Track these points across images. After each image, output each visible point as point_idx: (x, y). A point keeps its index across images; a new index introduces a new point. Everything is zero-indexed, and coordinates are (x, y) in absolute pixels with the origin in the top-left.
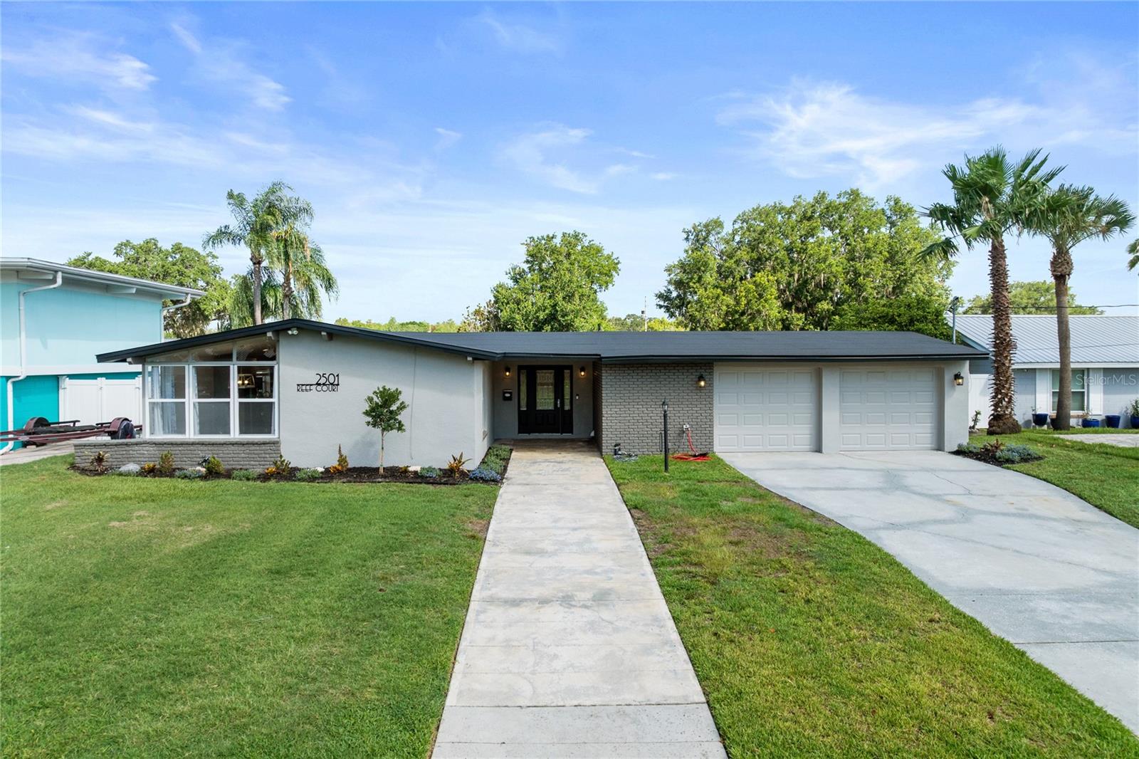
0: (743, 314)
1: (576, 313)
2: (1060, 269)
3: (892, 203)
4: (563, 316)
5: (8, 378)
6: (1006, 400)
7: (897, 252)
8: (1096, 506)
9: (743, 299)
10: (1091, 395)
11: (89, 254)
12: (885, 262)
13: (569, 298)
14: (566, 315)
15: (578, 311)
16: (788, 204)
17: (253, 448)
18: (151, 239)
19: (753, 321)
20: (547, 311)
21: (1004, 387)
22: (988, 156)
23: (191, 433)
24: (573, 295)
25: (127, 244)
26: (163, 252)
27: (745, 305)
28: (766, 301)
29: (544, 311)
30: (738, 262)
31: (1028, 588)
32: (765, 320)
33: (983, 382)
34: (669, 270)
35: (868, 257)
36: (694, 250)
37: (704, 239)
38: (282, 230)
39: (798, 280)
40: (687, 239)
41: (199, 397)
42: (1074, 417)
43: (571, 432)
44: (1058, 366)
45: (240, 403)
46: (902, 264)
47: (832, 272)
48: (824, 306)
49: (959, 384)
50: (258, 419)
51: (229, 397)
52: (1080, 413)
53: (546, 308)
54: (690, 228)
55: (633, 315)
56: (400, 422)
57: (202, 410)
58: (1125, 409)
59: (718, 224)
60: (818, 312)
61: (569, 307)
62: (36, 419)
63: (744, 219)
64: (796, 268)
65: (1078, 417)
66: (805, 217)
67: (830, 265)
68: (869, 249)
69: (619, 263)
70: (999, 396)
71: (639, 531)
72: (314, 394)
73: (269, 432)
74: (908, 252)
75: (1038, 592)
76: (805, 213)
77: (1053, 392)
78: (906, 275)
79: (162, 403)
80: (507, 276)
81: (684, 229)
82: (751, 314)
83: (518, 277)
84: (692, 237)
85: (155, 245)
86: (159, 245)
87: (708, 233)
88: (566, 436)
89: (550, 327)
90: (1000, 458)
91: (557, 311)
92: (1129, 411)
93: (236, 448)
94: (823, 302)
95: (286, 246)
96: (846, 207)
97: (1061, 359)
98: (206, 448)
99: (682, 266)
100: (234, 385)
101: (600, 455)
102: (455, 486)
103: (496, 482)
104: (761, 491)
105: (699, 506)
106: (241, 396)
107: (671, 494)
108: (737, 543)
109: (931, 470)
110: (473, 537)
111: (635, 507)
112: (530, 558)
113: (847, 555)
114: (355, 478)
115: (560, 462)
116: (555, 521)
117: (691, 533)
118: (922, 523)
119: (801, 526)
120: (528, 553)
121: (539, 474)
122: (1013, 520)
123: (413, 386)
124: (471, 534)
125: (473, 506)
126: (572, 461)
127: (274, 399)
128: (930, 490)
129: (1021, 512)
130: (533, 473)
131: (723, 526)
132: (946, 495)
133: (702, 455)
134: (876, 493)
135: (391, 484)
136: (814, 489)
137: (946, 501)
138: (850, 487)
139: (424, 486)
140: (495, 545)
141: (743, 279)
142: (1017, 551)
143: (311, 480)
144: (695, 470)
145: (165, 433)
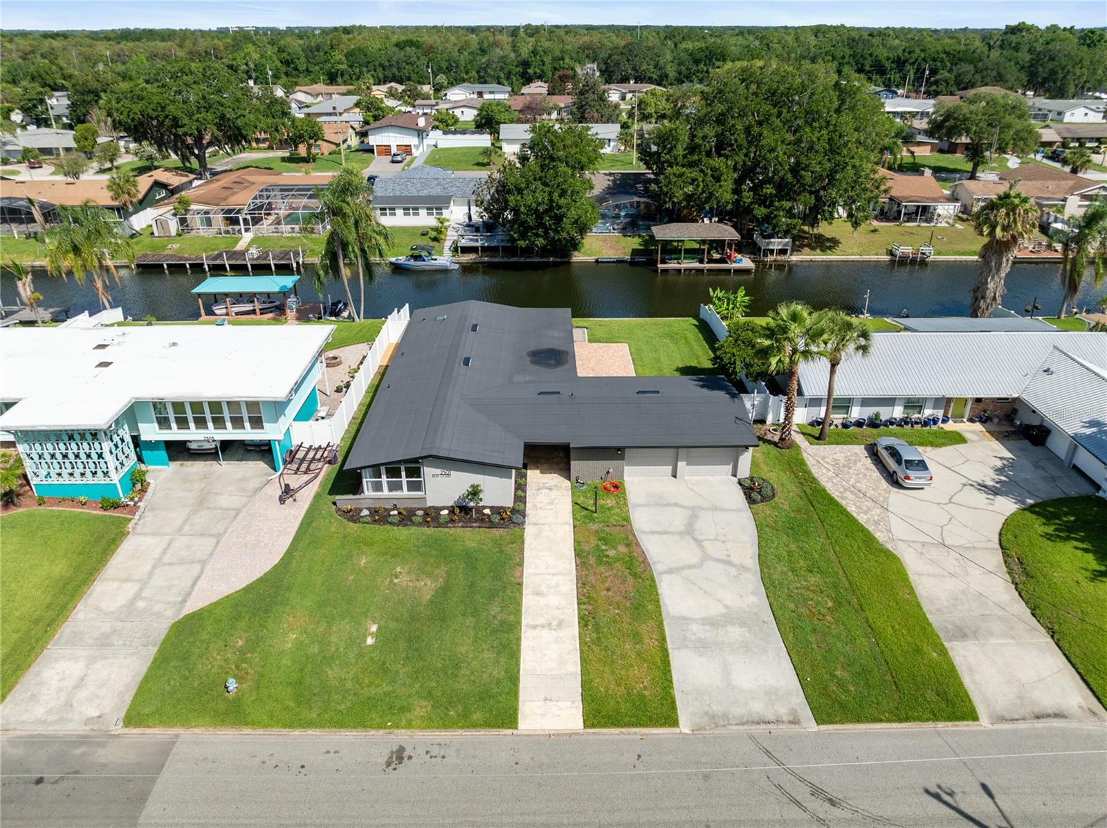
0: (701, 193)
6: (787, 433)
10: (853, 408)
17: (415, 499)
21: (786, 427)
23: (386, 493)
30: (704, 138)
39: (754, 159)
45: (407, 480)
50: (416, 487)
51: (401, 478)
52: (845, 416)
56: (481, 498)
57: (390, 483)
61: (563, 201)
65: (844, 418)
70: (784, 430)
72: (440, 478)
73: (421, 492)
79: (371, 481)
89: (548, 217)
90: (752, 497)
91: (553, 205)
93: (407, 499)
98: (394, 500)
100: (403, 474)
101: (570, 480)
102: (506, 530)
103: (523, 523)
104: (630, 537)
105: (601, 558)
106: (407, 477)
107: (593, 542)
108: (608, 590)
109: (715, 508)
110: (519, 584)
111: (577, 555)
112: (538, 598)
113: (643, 598)
114: (464, 522)
115: (550, 489)
116: (547, 568)
117: (594, 581)
118: (682, 568)
119: (635, 575)
120: (538, 594)
121: (541, 508)
122: (720, 566)
123: (484, 474)
124: (518, 581)
125: (516, 554)
126: (556, 486)
127: (422, 479)
128: (702, 534)
129: (727, 558)
130: (538, 506)
131: (607, 574)
132: (706, 540)
133: (616, 487)
134: (678, 537)
135: (481, 529)
136: (653, 533)
137: (701, 547)
138: (670, 530)
139: (494, 531)
140: (526, 588)
141: (709, 154)
142: (705, 592)
143: (445, 525)
144: (609, 509)
145: (374, 491)
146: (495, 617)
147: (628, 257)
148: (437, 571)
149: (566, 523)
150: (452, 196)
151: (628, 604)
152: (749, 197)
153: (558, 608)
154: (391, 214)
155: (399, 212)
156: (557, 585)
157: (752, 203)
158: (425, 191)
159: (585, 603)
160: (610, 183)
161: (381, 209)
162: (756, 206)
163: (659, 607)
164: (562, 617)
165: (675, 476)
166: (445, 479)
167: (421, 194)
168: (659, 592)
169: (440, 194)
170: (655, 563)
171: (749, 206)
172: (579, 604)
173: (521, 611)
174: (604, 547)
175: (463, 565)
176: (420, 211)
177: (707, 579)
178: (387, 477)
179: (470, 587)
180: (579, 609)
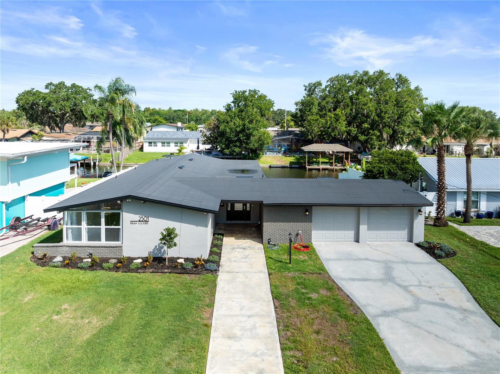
0: (329, 128)
1: (254, 129)
2: (468, 152)
3: (398, 77)
4: (248, 130)
5: (3, 203)
6: (442, 211)
7: (400, 101)
8: (474, 298)
9: (329, 121)
10: (481, 202)
11: (34, 89)
12: (394, 106)
13: (251, 122)
14: (249, 130)
15: (255, 128)
16: (352, 74)
17: (111, 248)
18: (62, 82)
19: (333, 132)
20: (241, 128)
21: (441, 206)
22: (437, 104)
23: (85, 241)
24: (253, 120)
25: (51, 84)
26: (67, 88)
27: (330, 124)
28: (339, 123)
29: (239, 127)
30: (327, 103)
31: (438, 366)
32: (339, 131)
33: (433, 196)
34: (296, 104)
35: (387, 103)
36: (308, 95)
37: (313, 91)
38: (122, 98)
39: (355, 112)
40: (305, 90)
41: (88, 225)
42: (472, 212)
43: (249, 220)
44: (466, 191)
45: (106, 228)
46: (402, 107)
47: (369, 110)
48: (366, 125)
49: (420, 215)
50: (114, 235)
51: (101, 225)
52: (476, 210)
53: (240, 126)
54: (307, 84)
55: (280, 109)
56: (175, 243)
57: (89, 231)
58: (496, 208)
59: (320, 84)
60: (363, 128)
61: (251, 126)
62: (15, 218)
63: (331, 80)
64: (354, 107)
65: (475, 212)
66: (359, 82)
67: (369, 107)
68: (387, 100)
69: (274, 103)
70: (439, 210)
71: (277, 318)
72: (138, 225)
73: (118, 241)
74: (405, 101)
75: (442, 369)
76: (359, 80)
77: (464, 201)
78: (403, 112)
79: (71, 228)
80: (224, 108)
81: (304, 85)
82: (332, 128)
83: (229, 109)
84: (308, 89)
85: (63, 84)
86: (65, 84)
87: (315, 88)
88: (248, 222)
89: (242, 135)
90: (436, 254)
91: (245, 128)
92: (498, 209)
93: (104, 248)
94: (365, 124)
95: (123, 107)
96: (377, 79)
97: (467, 188)
98: (91, 248)
99: (303, 103)
100: (103, 220)
101: (262, 243)
102: (198, 276)
103: (216, 271)
104: (330, 283)
105: (303, 300)
106: (106, 225)
107: (292, 286)
108: (318, 332)
109: (405, 262)
110: (206, 325)
111: (275, 297)
112: (229, 342)
113: (363, 342)
114: (155, 268)
115: (244, 249)
116: (241, 309)
117: (298, 323)
118: (398, 311)
119: (346, 317)
120: (229, 338)
121: (235, 261)
122: (437, 309)
123: (181, 222)
124: (205, 322)
125: (207, 296)
126: (249, 247)
127: (120, 227)
128: (404, 281)
129: (441, 301)
130: (233, 260)
131: (312, 316)
132: (410, 286)
133: (306, 247)
134: (380, 284)
135: (171, 274)
136: (353, 280)
137: (410, 292)
138: (369, 278)
139: (186, 276)
140: (215, 331)
141: (330, 111)
142: (436, 336)
143: (136, 270)
144: (303, 262)
145: (73, 240)
146: (169, 364)
147: (288, 165)
148: (108, 310)
149: (261, 272)
150: (189, 138)
151: (347, 350)
152: (355, 131)
153: (255, 355)
154: (154, 146)
155: (159, 145)
156: (254, 327)
157: (357, 134)
158: (175, 136)
159: (290, 349)
160: (275, 134)
161: (149, 143)
162: (360, 135)
163: (387, 354)
164: (261, 366)
165: (357, 241)
166: (143, 226)
167: (172, 137)
168: (381, 336)
169: (183, 137)
170: (364, 306)
171: (356, 135)
172: (282, 350)
173: (205, 358)
174: (304, 291)
175: (144, 304)
176: (171, 144)
177: (431, 322)
178: (88, 224)
179: (144, 326)
180: (283, 356)
